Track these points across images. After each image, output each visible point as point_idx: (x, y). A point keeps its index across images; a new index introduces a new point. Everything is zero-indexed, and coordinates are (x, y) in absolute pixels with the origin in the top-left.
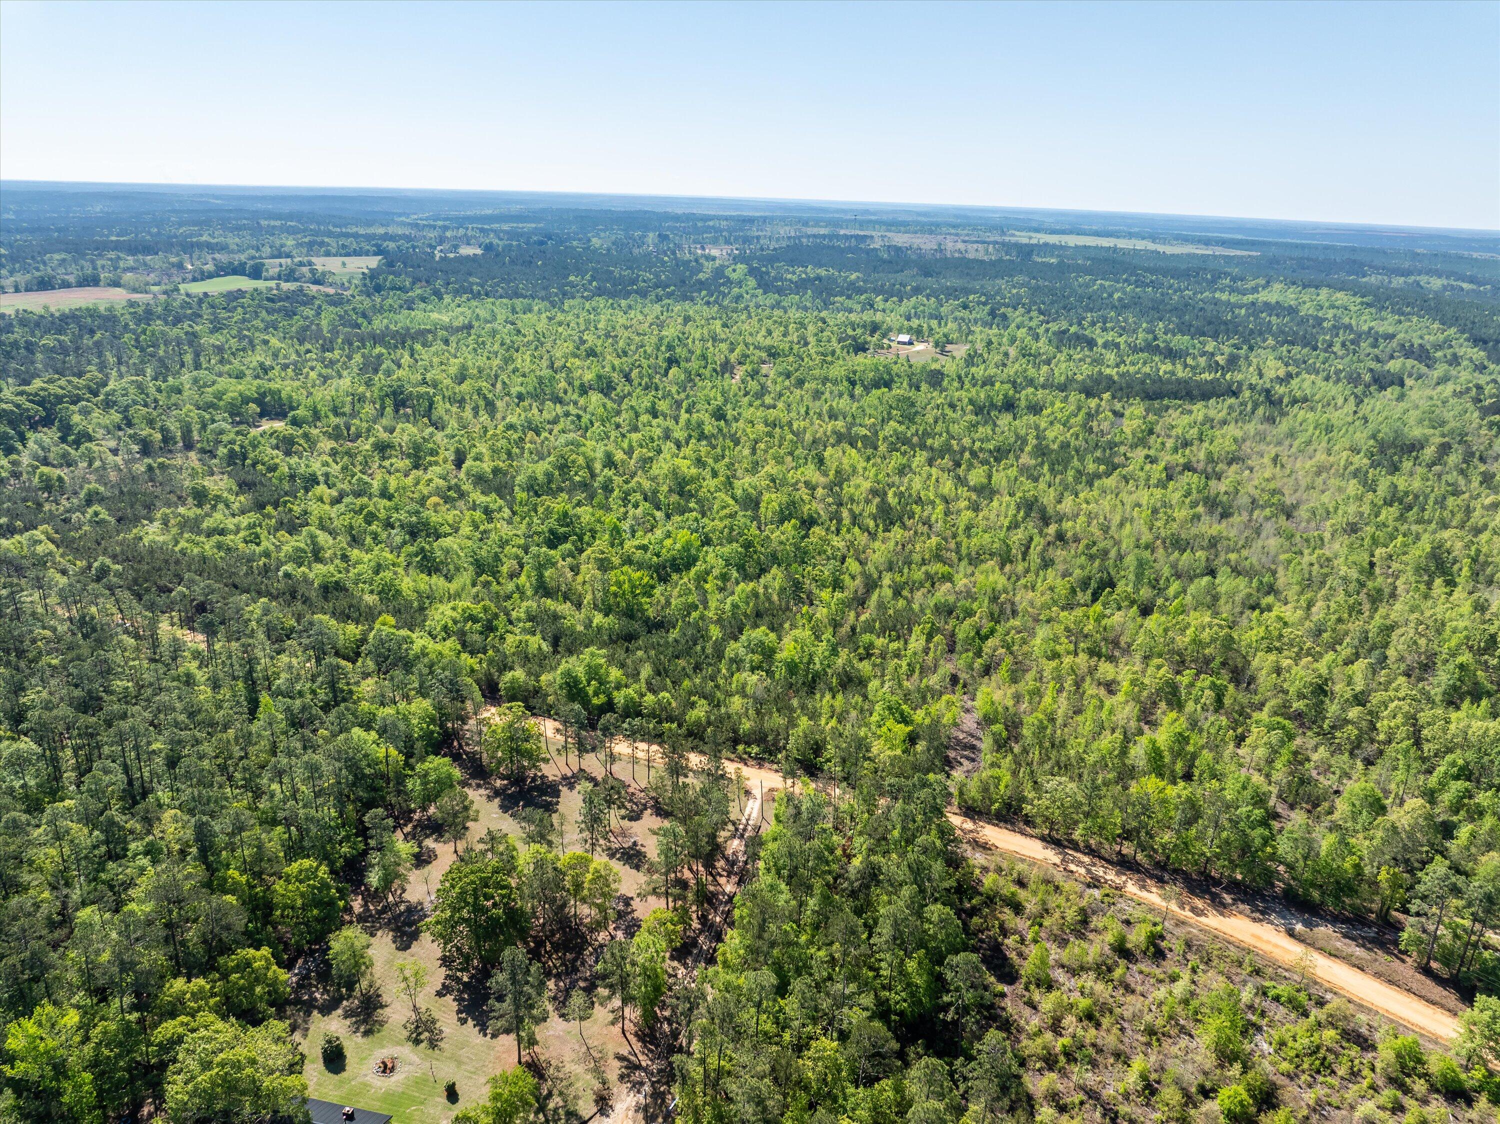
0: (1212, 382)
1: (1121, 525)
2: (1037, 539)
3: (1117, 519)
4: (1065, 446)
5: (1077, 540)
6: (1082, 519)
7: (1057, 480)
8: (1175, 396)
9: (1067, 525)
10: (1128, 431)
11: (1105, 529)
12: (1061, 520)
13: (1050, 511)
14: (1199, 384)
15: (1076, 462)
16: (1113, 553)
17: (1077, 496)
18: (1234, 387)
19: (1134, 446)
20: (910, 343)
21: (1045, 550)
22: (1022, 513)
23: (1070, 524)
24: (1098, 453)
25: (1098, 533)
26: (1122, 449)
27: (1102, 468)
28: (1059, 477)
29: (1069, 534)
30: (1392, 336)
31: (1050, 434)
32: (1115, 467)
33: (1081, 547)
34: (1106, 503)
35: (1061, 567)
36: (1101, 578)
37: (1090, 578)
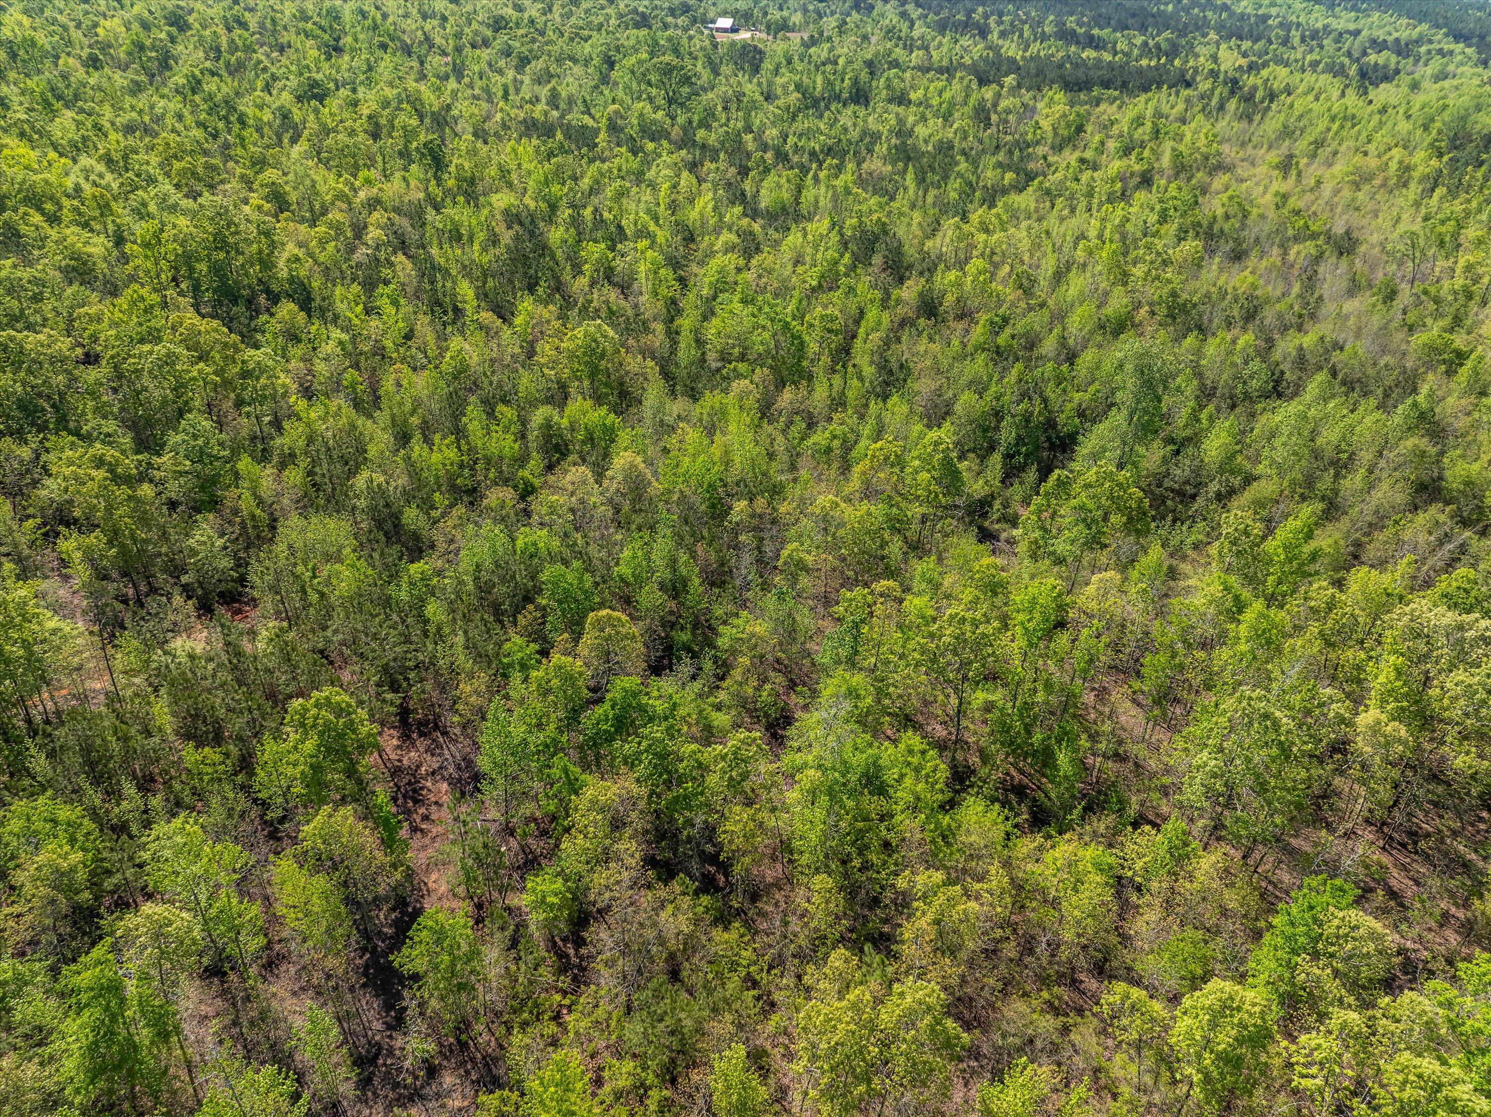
0: (1156, 68)
1: (1059, 277)
2: (872, 314)
3: (1049, 265)
4: (946, 148)
5: (965, 314)
6: (976, 264)
7: (930, 199)
8: (1106, 84)
9: (945, 279)
10: (1046, 124)
11: (1026, 284)
12: (932, 270)
13: (910, 252)
14: (1140, 71)
15: (963, 166)
16: (1049, 345)
17: (964, 218)
18: (1188, 77)
19: (1058, 148)
20: (734, 30)
21: (893, 337)
22: (847, 259)
23: (952, 275)
24: (1001, 157)
25: (1010, 293)
26: (1041, 150)
27: (1009, 176)
28: (932, 193)
29: (950, 299)
30: (1357, 33)
31: (921, 131)
32: (1030, 177)
33: (978, 333)
34: (1021, 236)
35: (924, 386)
36: (1027, 418)
37: (998, 415)
